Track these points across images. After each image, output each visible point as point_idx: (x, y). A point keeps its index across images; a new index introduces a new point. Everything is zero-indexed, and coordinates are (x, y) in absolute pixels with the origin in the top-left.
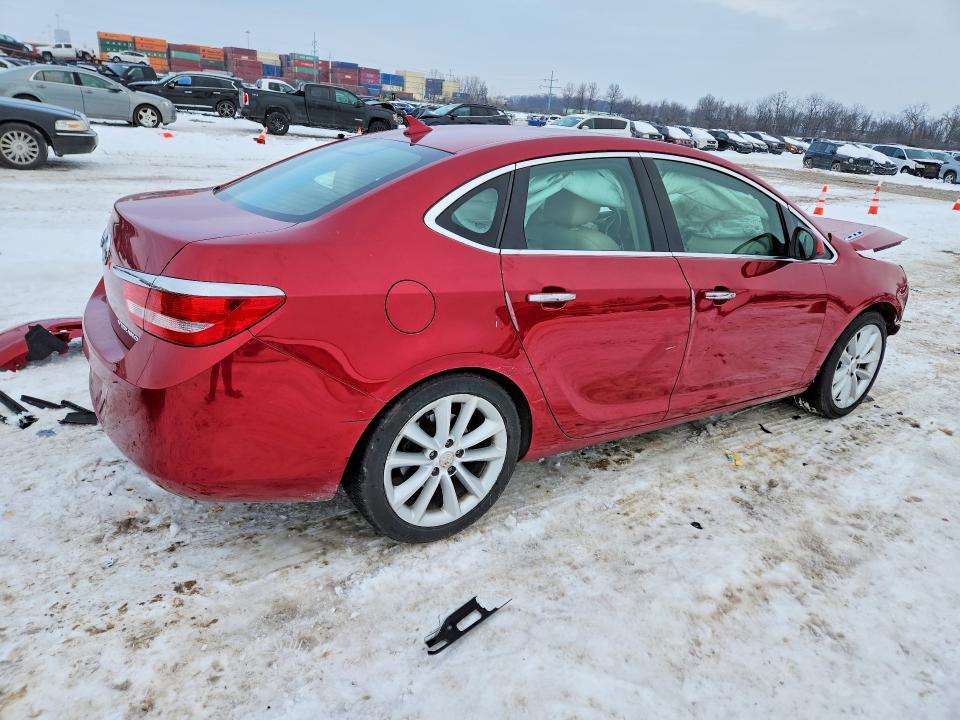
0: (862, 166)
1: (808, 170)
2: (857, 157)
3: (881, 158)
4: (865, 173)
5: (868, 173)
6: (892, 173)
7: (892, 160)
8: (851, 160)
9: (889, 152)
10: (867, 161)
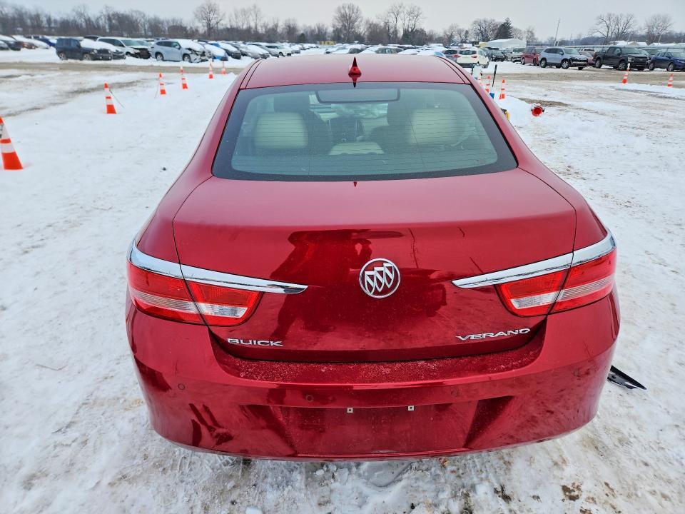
0: (103, 54)
1: (64, 61)
2: (98, 48)
3: (112, 48)
4: (108, 60)
5: (110, 60)
6: (122, 57)
7: (120, 49)
8: (96, 52)
9: (113, 42)
10: (106, 51)
